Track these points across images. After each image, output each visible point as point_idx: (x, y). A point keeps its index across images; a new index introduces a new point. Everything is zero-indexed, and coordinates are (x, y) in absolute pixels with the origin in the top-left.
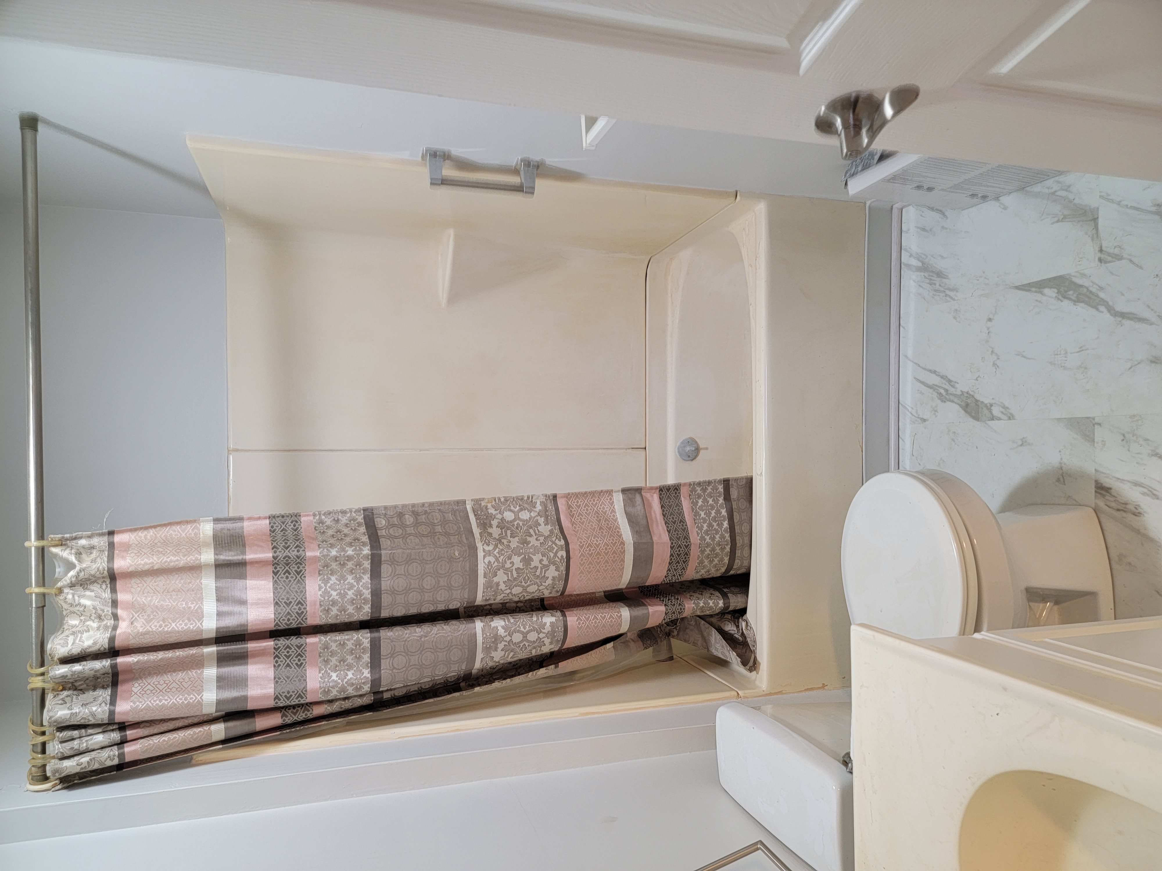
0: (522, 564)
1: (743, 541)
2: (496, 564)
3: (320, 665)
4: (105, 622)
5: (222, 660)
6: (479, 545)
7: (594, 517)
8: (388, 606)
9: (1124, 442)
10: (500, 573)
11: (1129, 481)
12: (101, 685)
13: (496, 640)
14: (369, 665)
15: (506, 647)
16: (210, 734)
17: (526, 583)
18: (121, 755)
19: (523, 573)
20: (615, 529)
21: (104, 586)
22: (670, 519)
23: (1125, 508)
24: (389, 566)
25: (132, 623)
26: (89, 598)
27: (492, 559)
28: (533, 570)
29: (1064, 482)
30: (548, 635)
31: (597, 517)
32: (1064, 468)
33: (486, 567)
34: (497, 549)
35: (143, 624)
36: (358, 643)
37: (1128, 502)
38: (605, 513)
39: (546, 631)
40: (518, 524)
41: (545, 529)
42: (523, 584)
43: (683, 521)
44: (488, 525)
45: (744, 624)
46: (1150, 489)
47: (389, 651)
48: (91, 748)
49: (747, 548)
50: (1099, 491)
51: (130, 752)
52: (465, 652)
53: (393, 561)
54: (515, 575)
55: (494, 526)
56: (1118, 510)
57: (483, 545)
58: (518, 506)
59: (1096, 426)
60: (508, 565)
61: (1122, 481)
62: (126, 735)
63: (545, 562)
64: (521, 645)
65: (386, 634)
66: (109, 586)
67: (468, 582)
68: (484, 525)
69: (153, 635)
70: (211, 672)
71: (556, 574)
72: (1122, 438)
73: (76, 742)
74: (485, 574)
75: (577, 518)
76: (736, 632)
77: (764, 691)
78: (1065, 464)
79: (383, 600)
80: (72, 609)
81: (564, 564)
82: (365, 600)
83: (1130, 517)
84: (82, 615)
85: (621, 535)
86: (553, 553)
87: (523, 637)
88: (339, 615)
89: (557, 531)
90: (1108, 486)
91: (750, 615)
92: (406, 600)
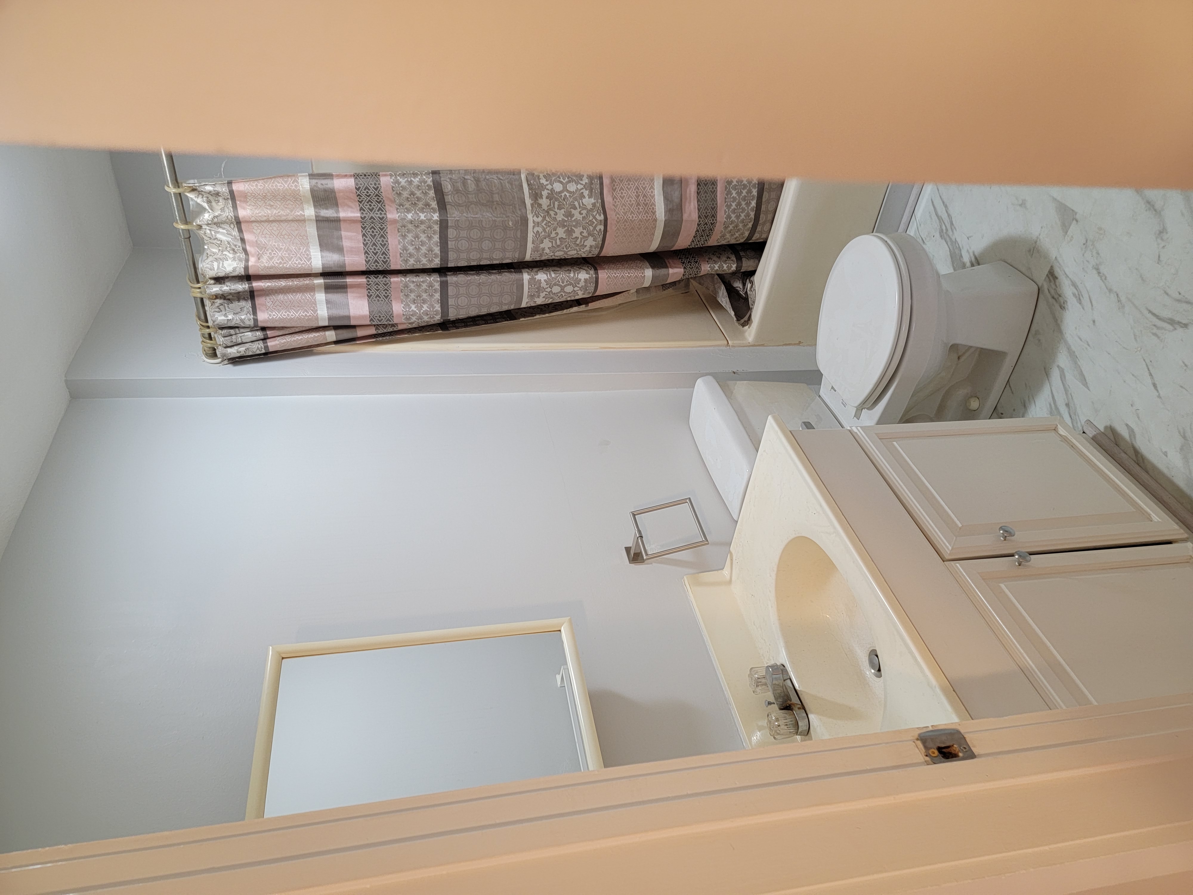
0: (565, 234)
1: (766, 218)
2: (543, 233)
3: (402, 298)
4: (238, 255)
5: (328, 288)
6: (530, 217)
7: (634, 193)
8: (453, 260)
9: (1085, 246)
10: (546, 241)
11: (1070, 279)
12: (242, 297)
13: (539, 290)
14: (440, 301)
15: (547, 296)
16: (325, 338)
17: (567, 249)
18: (266, 347)
19: (565, 242)
20: (651, 206)
21: (232, 226)
22: (703, 197)
23: (1058, 298)
24: (454, 230)
25: (259, 259)
26: (222, 234)
27: (540, 229)
28: (575, 240)
29: (1032, 254)
30: (582, 289)
31: (637, 192)
32: (1038, 243)
33: (534, 235)
34: (545, 221)
35: (268, 260)
36: (431, 285)
37: (1062, 295)
38: (644, 189)
39: (580, 286)
40: (565, 195)
41: (588, 201)
42: (565, 249)
43: (714, 200)
44: (539, 196)
45: (749, 285)
46: (1080, 294)
47: (455, 293)
48: (244, 341)
49: (768, 224)
50: (1050, 276)
51: (272, 346)
52: (514, 298)
53: (457, 227)
54: (558, 243)
55: (544, 197)
56: (1053, 298)
57: (533, 217)
58: (566, 178)
59: (1074, 221)
60: (553, 235)
61: (1067, 276)
62: (267, 334)
63: (585, 234)
64: (559, 295)
65: (452, 279)
66: (236, 226)
67: (518, 247)
68: (536, 196)
69: (276, 269)
70: (321, 297)
71: (594, 243)
72: (1085, 242)
73: (234, 337)
74: (533, 241)
75: (618, 192)
76: (742, 290)
77: (749, 343)
78: (1040, 240)
79: (449, 255)
80: (211, 241)
81: (601, 236)
82: (436, 256)
83: (1057, 306)
84: (219, 246)
85: (656, 211)
86: (593, 227)
87: (561, 289)
88: (415, 265)
89: (598, 205)
90: (1056, 274)
91: (756, 278)
92: (468, 257)
